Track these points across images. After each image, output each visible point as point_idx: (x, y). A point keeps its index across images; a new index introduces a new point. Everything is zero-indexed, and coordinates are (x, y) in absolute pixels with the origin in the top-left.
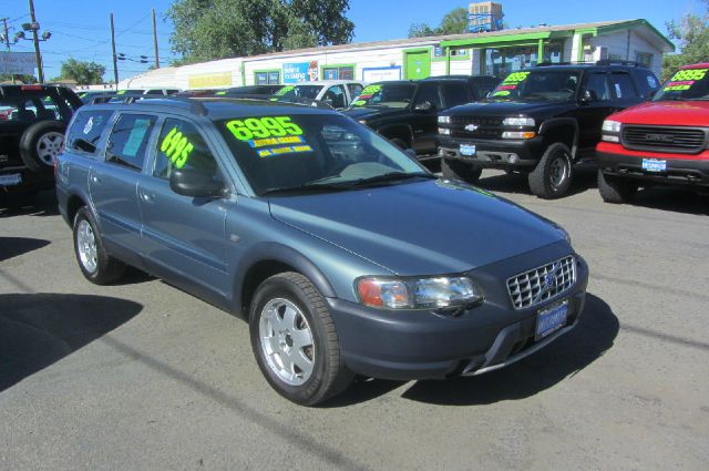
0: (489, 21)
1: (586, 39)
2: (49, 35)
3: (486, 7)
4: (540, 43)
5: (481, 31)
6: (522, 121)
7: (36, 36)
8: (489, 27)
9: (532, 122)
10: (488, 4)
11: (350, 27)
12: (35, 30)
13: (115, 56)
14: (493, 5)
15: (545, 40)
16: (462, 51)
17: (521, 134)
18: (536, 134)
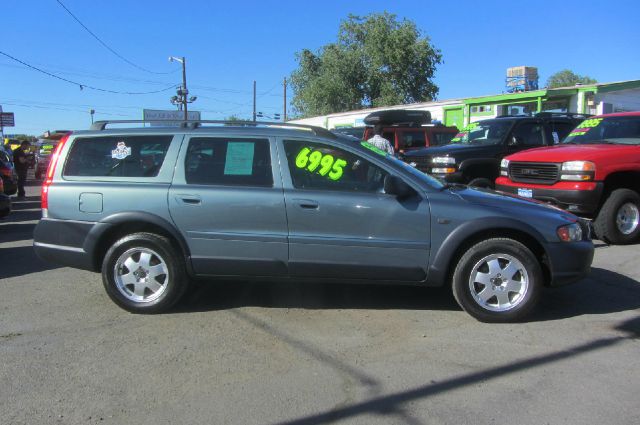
0: (523, 82)
1: (588, 96)
2: (195, 98)
3: (521, 71)
4: (539, 100)
5: (517, 91)
6: (446, 160)
7: (185, 98)
8: (523, 87)
9: (453, 161)
10: (523, 68)
11: (436, 90)
12: (186, 94)
13: (255, 114)
14: (527, 68)
15: (543, 97)
16: (488, 107)
17: (445, 170)
18: (457, 171)
